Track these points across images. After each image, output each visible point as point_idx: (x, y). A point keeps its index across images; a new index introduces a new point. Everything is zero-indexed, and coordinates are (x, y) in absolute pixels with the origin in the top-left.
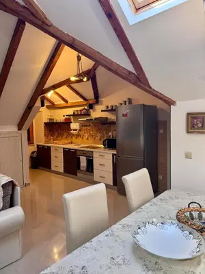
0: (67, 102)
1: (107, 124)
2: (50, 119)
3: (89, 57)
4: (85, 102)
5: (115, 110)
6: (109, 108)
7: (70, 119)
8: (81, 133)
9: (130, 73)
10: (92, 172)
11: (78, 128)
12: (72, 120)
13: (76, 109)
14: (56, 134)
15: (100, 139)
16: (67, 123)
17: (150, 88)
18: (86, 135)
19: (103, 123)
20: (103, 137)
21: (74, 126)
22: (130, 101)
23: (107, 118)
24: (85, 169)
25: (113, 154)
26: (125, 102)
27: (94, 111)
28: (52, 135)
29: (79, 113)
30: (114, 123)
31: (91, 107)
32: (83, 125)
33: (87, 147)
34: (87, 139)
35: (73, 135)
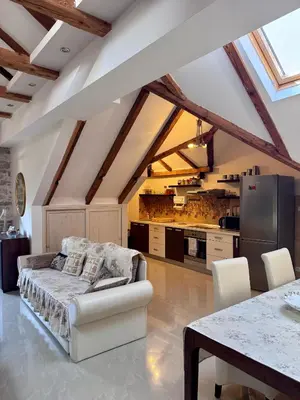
0: (170, 169)
1: (224, 197)
2: (147, 191)
3: (208, 121)
4: (195, 171)
5: (235, 181)
6: (228, 179)
7: (173, 191)
8: (188, 209)
9: (267, 144)
10: (205, 258)
11: (183, 202)
12: (176, 193)
13: (182, 178)
14: (154, 210)
15: (214, 218)
16: (169, 195)
17: (290, 159)
18: (195, 212)
19: (219, 197)
20: (218, 214)
21: (179, 199)
22: (257, 169)
23: (224, 191)
24: (195, 254)
25: (235, 237)
26: (251, 171)
27: (207, 181)
28: (149, 211)
29: (186, 183)
30: (234, 197)
31: (202, 176)
32: (190, 199)
33: (197, 227)
34: (196, 216)
35: (177, 211)
